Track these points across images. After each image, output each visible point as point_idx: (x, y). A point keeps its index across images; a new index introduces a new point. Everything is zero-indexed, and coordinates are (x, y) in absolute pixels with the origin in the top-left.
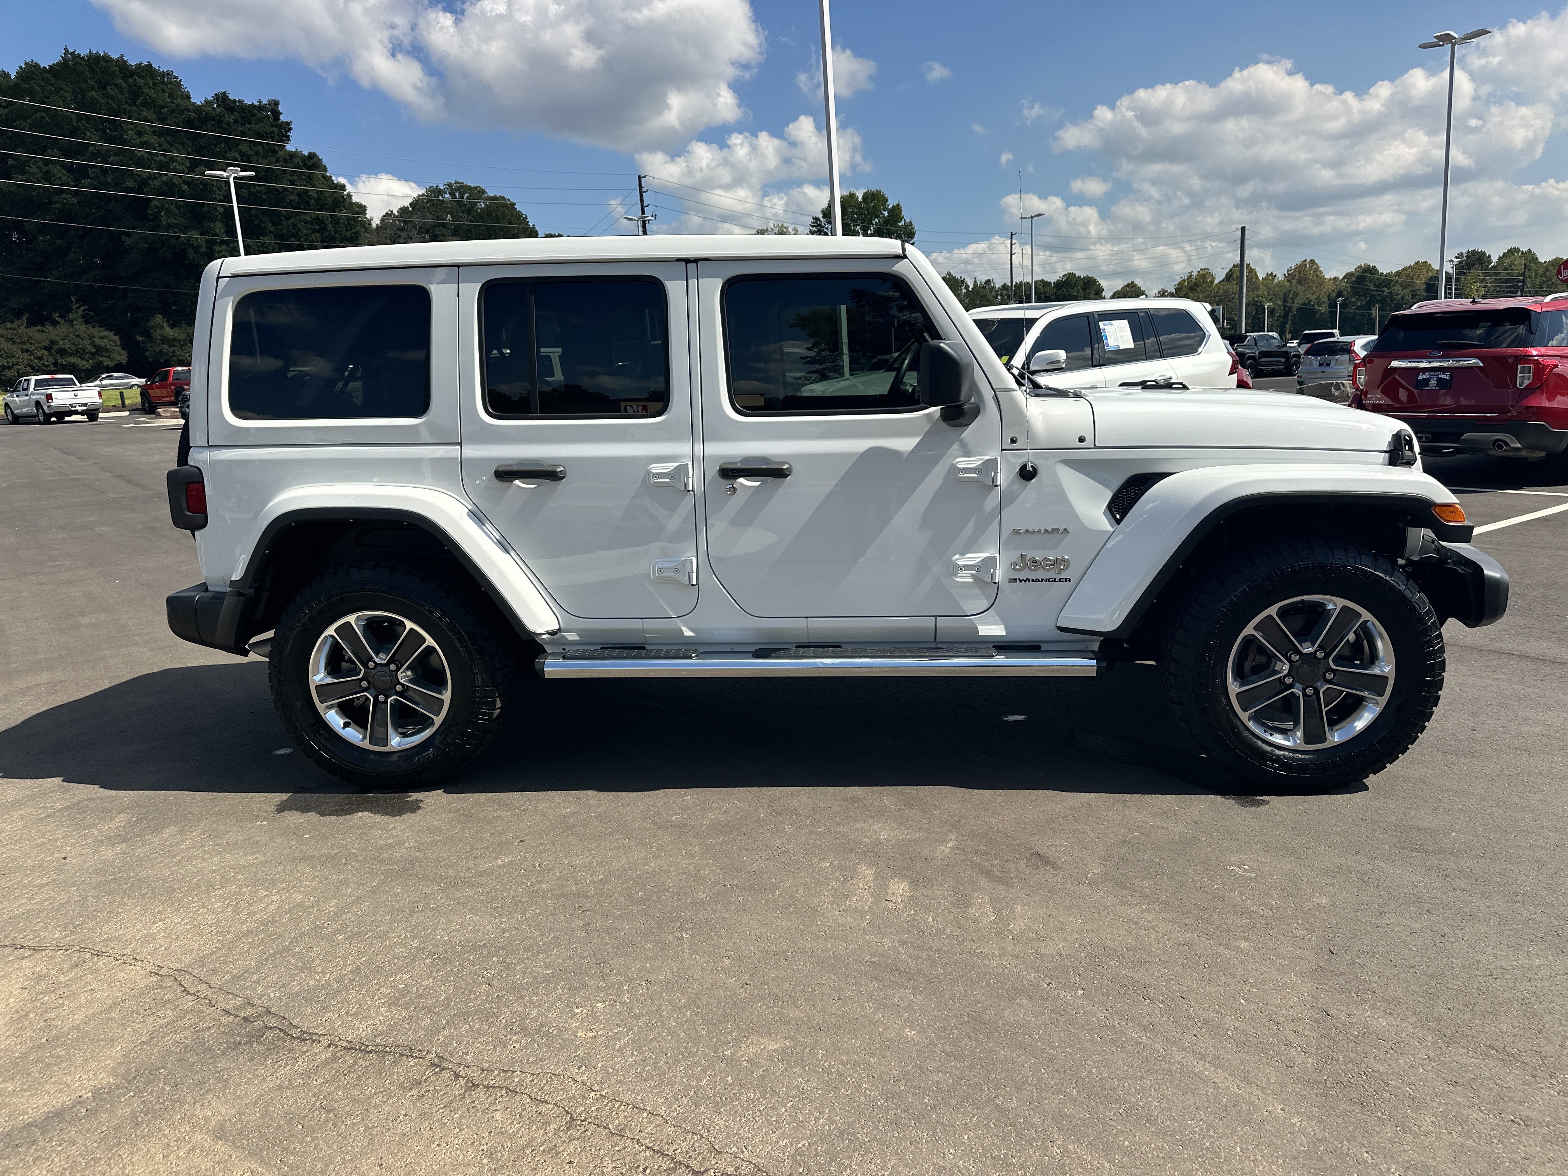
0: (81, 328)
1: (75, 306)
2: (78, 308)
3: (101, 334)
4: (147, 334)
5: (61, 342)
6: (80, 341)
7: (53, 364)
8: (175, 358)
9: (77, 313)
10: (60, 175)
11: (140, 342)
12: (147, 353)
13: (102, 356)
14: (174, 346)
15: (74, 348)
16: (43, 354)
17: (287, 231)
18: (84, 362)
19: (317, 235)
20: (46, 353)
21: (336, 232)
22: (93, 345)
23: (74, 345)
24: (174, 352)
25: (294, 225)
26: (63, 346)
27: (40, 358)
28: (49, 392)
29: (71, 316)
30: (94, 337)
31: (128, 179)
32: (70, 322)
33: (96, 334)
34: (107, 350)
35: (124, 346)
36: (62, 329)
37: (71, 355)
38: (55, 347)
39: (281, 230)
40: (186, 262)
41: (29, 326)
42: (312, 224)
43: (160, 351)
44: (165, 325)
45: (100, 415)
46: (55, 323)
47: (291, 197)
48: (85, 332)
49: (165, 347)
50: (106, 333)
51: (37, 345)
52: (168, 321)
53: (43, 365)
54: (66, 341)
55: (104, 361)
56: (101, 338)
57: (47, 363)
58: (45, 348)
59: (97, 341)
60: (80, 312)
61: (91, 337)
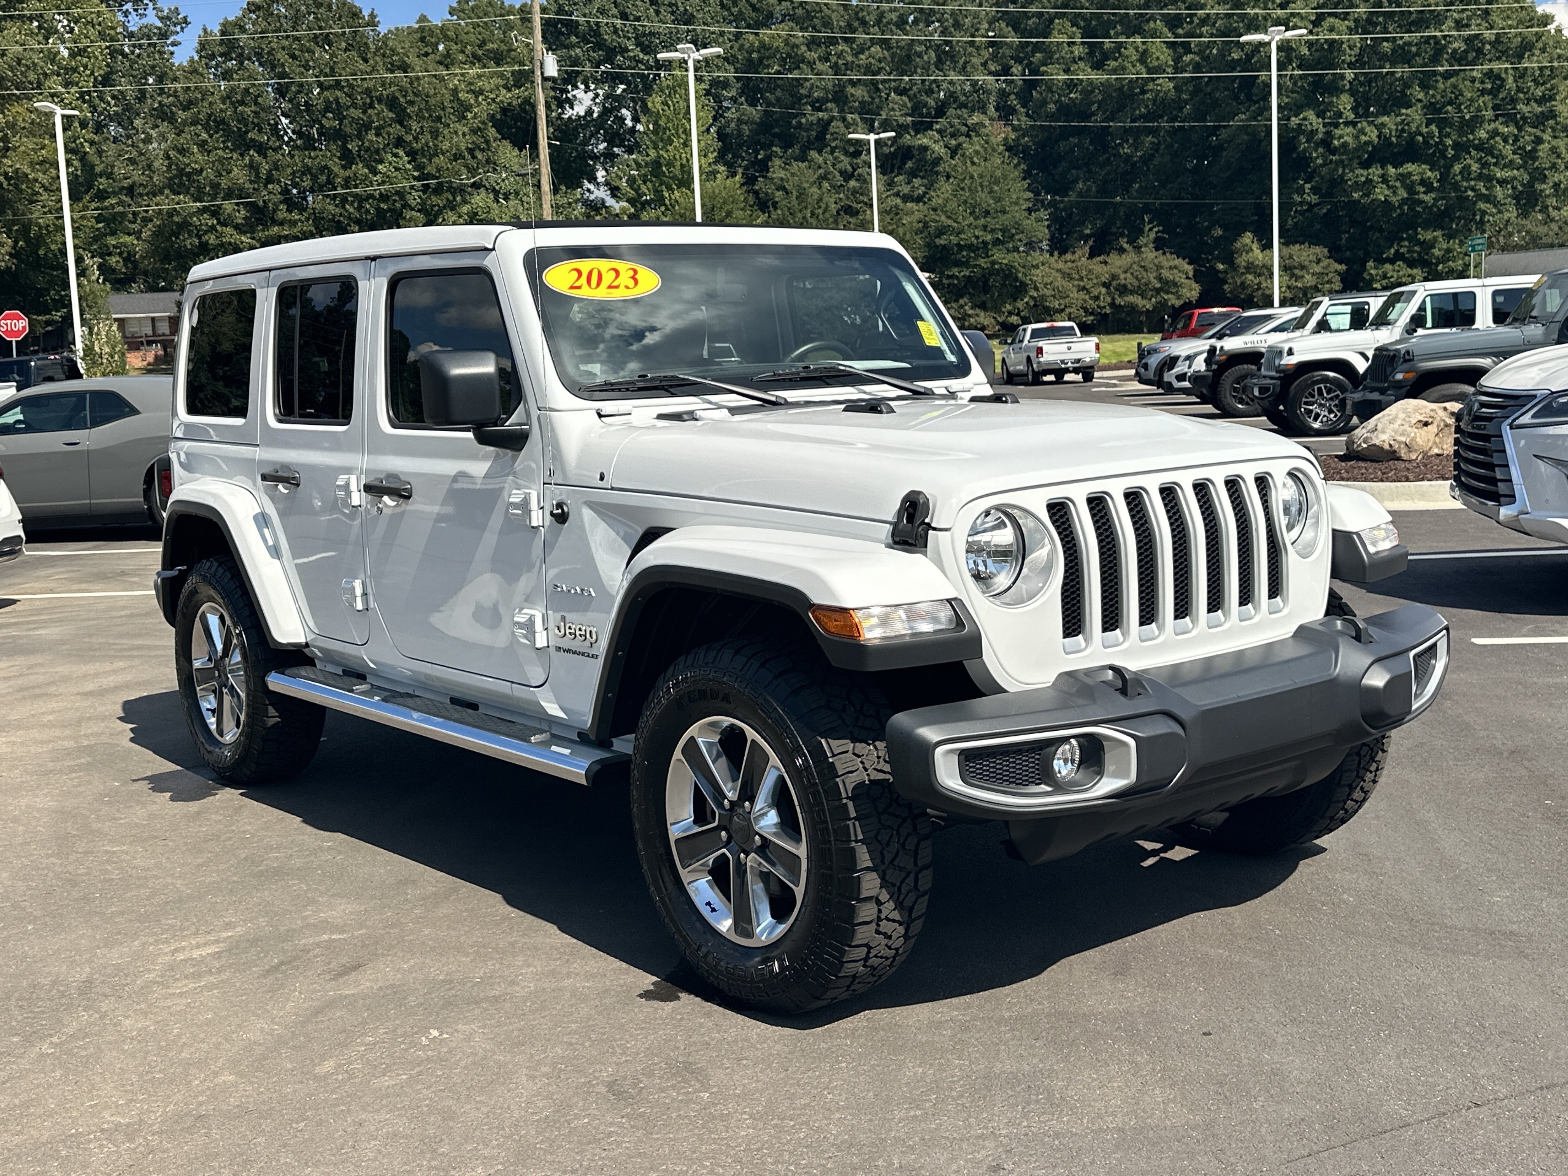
0: (1150, 254)
1: (1147, 228)
2: (1151, 229)
3: (1172, 263)
4: (1230, 260)
5: (1122, 276)
6: (1144, 274)
7: (1109, 305)
8: (1260, 292)
9: (1151, 233)
10: (1158, 54)
11: (1219, 271)
12: (1226, 287)
13: (1168, 293)
14: (1260, 275)
15: (1136, 283)
16: (1100, 293)
17: (1442, 97)
18: (1145, 302)
19: (1487, 98)
20: (1104, 290)
21: (1519, 90)
22: (1160, 279)
23: (1137, 278)
24: (1260, 283)
25: (1455, 86)
26: (1123, 282)
27: (1097, 298)
28: (1040, 344)
29: (1142, 241)
30: (1162, 267)
31: (1235, 49)
32: (1138, 249)
33: (1166, 264)
34: (1175, 284)
35: (1197, 277)
36: (1128, 258)
37: (1132, 292)
38: (1114, 283)
39: (1433, 96)
40: (1294, 156)
41: (1091, 256)
42: (1483, 82)
43: (1243, 283)
44: (1255, 246)
45: (1096, 374)
46: (1122, 251)
47: (1456, 45)
48: (1152, 262)
49: (1250, 277)
50: (1178, 262)
51: (1095, 281)
52: (1260, 240)
53: (1099, 307)
54: (1128, 275)
55: (1169, 299)
56: (1171, 268)
57: (1102, 304)
58: (1104, 285)
59: (1165, 273)
60: (1152, 235)
61: (1159, 267)
